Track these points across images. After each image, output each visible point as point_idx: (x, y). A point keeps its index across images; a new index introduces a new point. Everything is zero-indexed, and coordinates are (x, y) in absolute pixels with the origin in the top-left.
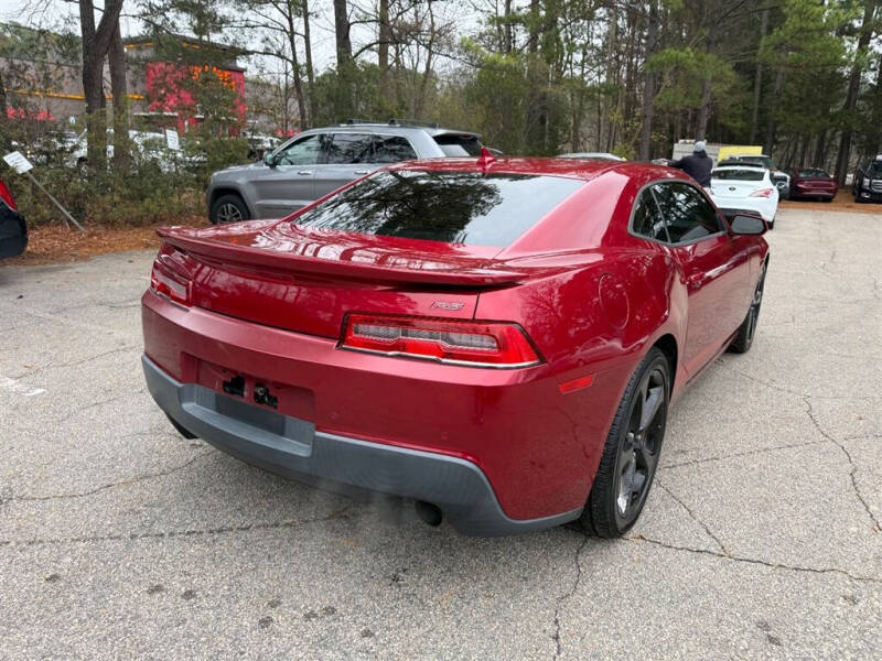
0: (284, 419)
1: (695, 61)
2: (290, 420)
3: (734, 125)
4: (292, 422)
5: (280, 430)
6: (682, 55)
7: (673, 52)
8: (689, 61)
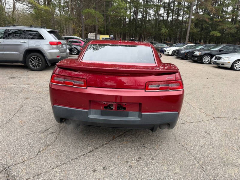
0: (128, 112)
1: (94, 13)
2: (130, 112)
3: (101, 30)
4: (130, 113)
5: (127, 116)
6: (91, 11)
7: (89, 10)
8: (93, 13)
